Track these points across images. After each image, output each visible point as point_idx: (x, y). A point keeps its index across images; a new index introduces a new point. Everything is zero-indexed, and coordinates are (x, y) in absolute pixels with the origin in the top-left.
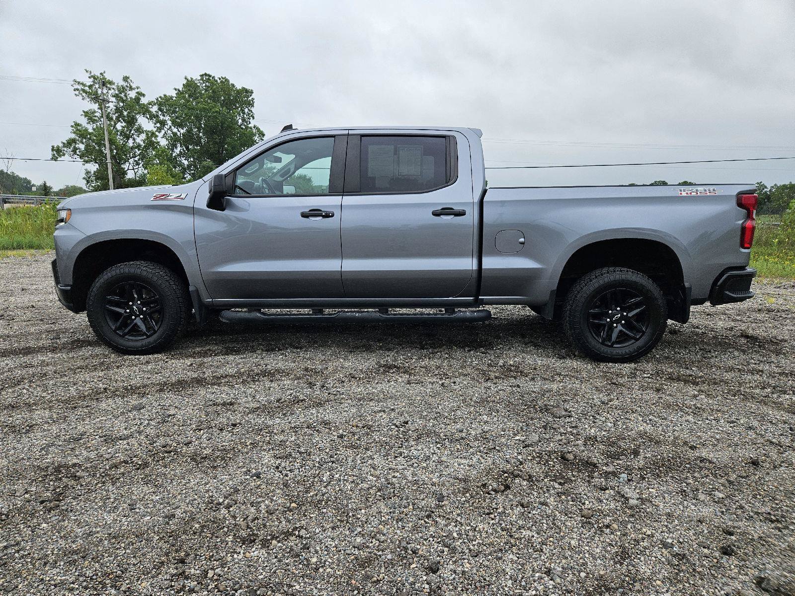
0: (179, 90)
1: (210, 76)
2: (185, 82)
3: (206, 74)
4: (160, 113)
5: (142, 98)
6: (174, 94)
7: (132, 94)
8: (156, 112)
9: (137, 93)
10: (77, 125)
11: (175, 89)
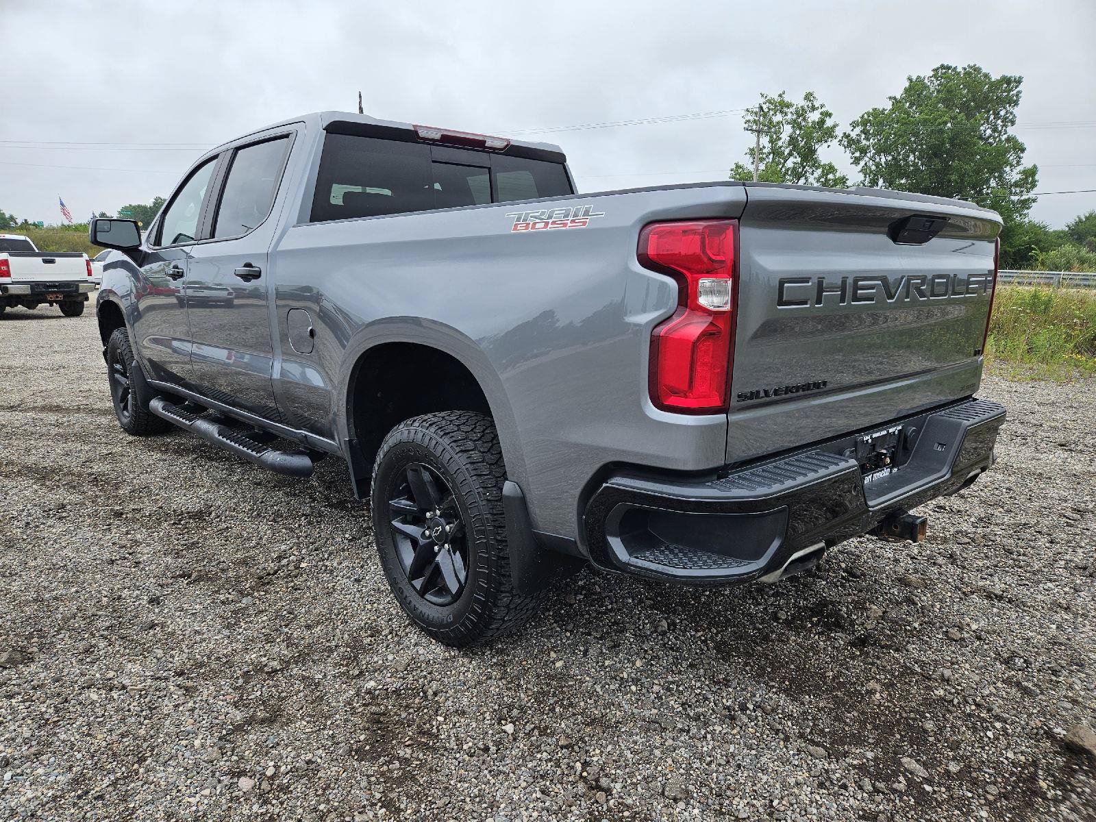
0: (895, 98)
1: (948, 68)
2: (907, 84)
3: (943, 67)
4: (863, 136)
5: (827, 119)
6: (888, 106)
7: (814, 117)
8: (857, 135)
9: (821, 114)
10: (738, 167)
11: (890, 98)
